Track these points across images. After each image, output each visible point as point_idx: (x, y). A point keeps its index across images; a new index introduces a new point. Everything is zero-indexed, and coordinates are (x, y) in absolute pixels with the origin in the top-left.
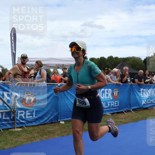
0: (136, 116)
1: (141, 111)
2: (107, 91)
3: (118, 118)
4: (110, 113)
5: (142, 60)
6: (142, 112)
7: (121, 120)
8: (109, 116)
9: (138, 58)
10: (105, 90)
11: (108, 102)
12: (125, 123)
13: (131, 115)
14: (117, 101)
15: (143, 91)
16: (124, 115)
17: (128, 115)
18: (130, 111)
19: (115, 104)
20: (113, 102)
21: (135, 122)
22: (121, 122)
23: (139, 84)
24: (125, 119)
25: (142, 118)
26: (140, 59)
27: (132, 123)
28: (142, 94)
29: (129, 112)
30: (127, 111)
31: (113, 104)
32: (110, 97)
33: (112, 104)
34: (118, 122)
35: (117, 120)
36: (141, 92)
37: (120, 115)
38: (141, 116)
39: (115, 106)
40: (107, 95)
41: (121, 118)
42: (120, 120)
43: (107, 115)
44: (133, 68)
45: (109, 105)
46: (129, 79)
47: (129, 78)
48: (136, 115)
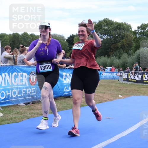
1: (61, 100)
2: (22, 76)
3: (33, 109)
4: (24, 103)
5: (65, 39)
6: (63, 101)
7: (37, 111)
8: (23, 106)
9: (60, 36)
10: (18, 74)
11: (23, 90)
14: (34, 89)
15: (66, 76)
19: (32, 91)
20: (29, 89)
22: (37, 114)
26: (63, 37)
28: (65, 79)
31: (30, 92)
32: (25, 83)
33: (28, 92)
34: (33, 114)
35: (32, 111)
36: (64, 77)
37: (37, 105)
38: (62, 106)
39: (32, 94)
40: (22, 80)
41: (37, 109)
42: (35, 111)
43: (20, 106)
45: (23, 92)
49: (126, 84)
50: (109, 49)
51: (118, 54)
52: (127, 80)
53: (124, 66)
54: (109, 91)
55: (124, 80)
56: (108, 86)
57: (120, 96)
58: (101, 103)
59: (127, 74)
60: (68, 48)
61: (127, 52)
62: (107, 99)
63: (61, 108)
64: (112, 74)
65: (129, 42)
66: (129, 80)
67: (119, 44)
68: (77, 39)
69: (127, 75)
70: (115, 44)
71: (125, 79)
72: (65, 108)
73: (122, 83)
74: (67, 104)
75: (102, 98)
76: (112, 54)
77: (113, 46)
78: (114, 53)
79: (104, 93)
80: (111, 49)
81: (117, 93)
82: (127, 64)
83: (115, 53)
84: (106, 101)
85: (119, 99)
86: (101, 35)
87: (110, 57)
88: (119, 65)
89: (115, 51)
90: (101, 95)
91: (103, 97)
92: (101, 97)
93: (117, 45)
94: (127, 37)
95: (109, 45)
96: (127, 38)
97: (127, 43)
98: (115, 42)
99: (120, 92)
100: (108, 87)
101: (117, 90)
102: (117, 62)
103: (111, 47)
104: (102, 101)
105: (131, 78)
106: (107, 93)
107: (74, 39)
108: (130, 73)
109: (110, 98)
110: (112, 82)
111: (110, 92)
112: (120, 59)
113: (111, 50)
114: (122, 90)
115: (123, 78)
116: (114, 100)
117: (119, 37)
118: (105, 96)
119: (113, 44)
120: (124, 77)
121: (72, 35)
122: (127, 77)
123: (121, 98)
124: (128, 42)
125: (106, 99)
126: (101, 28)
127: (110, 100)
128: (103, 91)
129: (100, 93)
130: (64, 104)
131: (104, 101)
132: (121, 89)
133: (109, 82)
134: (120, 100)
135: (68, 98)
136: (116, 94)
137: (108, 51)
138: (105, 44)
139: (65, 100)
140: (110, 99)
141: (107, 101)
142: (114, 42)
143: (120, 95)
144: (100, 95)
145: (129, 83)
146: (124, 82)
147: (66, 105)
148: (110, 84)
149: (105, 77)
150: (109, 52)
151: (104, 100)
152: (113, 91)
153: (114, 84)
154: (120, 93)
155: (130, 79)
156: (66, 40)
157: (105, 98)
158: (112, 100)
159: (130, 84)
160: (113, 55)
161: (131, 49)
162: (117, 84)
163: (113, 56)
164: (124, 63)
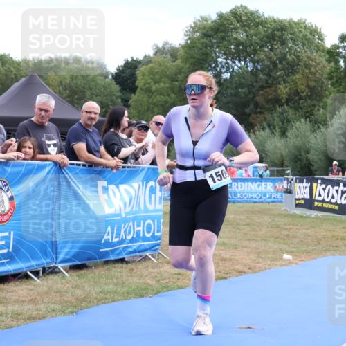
0: (78, 292)
5: (107, 72)
6: (103, 272)
7: (17, 308)
12: (32, 319)
13: (60, 286)
16: (30, 287)
17: (45, 289)
18: (54, 271)
21: (71, 313)
23: (91, 165)
24: (33, 301)
25: (102, 295)
26: (102, 66)
27: (60, 319)
29: (51, 277)
30: (44, 269)
36: (102, 196)
37: (15, 288)
38: (97, 289)
41: (16, 302)
42: (10, 308)
44: (72, 103)
46: (55, 145)
47: (55, 142)
48: (76, 287)
49: (307, 217)
50: (252, 106)
51: (277, 122)
52: (309, 204)
53: (300, 160)
54: (249, 240)
55: (297, 205)
56: (248, 224)
57: (286, 256)
58: (225, 278)
59: (308, 185)
60: (120, 100)
61: (309, 115)
62: (245, 266)
63: (95, 295)
64: (259, 185)
65: (315, 81)
66: (316, 204)
67: (283, 90)
68: (147, 73)
69: (308, 189)
70: (268, 89)
71: (302, 202)
72: (108, 296)
73: (294, 215)
74: (116, 285)
75: (227, 264)
76: (261, 123)
77: (263, 95)
78: (265, 118)
79: (236, 247)
80: (257, 105)
81: (276, 246)
82: (308, 152)
83: (268, 116)
84: (241, 273)
85: (281, 266)
86: (226, 59)
87: (254, 132)
88: (282, 156)
89: (271, 111)
90: (226, 255)
91: (231, 260)
92: (224, 260)
93: (275, 91)
94: (307, 66)
95: (249, 93)
96: (307, 71)
97: (308, 86)
98: (270, 82)
99: (285, 244)
100: (247, 228)
101: (276, 238)
102: (276, 147)
103: (258, 99)
104: (230, 273)
105: (321, 199)
106: (246, 247)
107: (139, 73)
108: (320, 181)
109: (253, 265)
110: (261, 212)
111: (254, 245)
112: (287, 137)
113: (257, 108)
114: (294, 237)
115: (296, 199)
116: (266, 269)
117: (279, 66)
118: (236, 258)
119: (262, 88)
120: (297, 197)
121: (130, 60)
122: (307, 196)
123: (290, 262)
124: (312, 84)
125: (240, 267)
126: (223, 39)
127: (253, 270)
128: (233, 241)
129: (222, 248)
130: (106, 284)
131: (235, 273)
132: (290, 233)
133: (252, 212)
134: (285, 268)
135: (116, 265)
136: (274, 251)
137: (247, 111)
138: (236, 88)
139: (108, 269)
140: (255, 267)
141: (245, 273)
142: (267, 83)
143: (288, 252)
144: (220, 254)
145: (314, 213)
146: (300, 211)
147: (111, 287)
148: (256, 219)
149: (239, 195)
150: (249, 115)
151: (234, 270)
152: (262, 240)
153: (267, 219)
154: (285, 247)
155: (318, 201)
156: (110, 77)
157: (237, 264)
158: (261, 270)
159: (317, 217)
160: (265, 124)
161: (322, 104)
162: (276, 219)
163: (263, 129)
164: (299, 149)
